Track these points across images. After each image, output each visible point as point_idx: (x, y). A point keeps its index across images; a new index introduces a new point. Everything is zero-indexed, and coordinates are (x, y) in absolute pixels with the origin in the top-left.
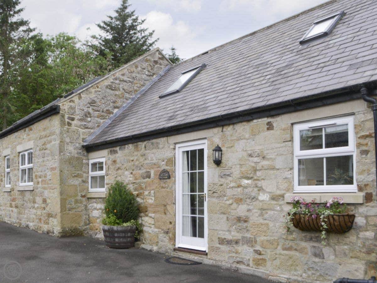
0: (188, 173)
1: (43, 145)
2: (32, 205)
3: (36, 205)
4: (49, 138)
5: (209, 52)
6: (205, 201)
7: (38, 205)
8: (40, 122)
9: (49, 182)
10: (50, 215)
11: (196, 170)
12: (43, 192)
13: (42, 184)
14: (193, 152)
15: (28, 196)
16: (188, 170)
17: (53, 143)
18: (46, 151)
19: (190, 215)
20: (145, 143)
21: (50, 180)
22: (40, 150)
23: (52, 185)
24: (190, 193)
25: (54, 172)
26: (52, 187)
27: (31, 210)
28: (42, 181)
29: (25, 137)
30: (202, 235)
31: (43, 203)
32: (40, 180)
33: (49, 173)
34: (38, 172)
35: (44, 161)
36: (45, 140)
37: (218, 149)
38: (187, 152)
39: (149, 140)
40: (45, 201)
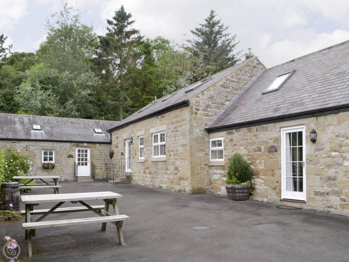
0: (291, 148)
1: (175, 128)
2: (165, 171)
3: (168, 172)
4: (180, 124)
5: (296, 60)
6: (304, 166)
7: (170, 172)
8: (171, 112)
9: (181, 155)
10: (181, 179)
11: (296, 146)
12: (175, 162)
13: (174, 157)
14: (294, 134)
15: (161, 165)
16: (290, 146)
17: (184, 127)
18: (177, 133)
19: (292, 177)
20: (257, 127)
21: (181, 153)
22: (172, 132)
23: (183, 157)
24: (292, 162)
25: (185, 147)
26: (183, 158)
27: (164, 175)
28: (174, 154)
29: (158, 122)
30: (301, 190)
31: (175, 170)
32: (172, 153)
33: (180, 149)
34: (170, 148)
35: (175, 140)
36: (177, 124)
37: (314, 132)
38: (290, 134)
39: (260, 125)
40: (176, 168)
